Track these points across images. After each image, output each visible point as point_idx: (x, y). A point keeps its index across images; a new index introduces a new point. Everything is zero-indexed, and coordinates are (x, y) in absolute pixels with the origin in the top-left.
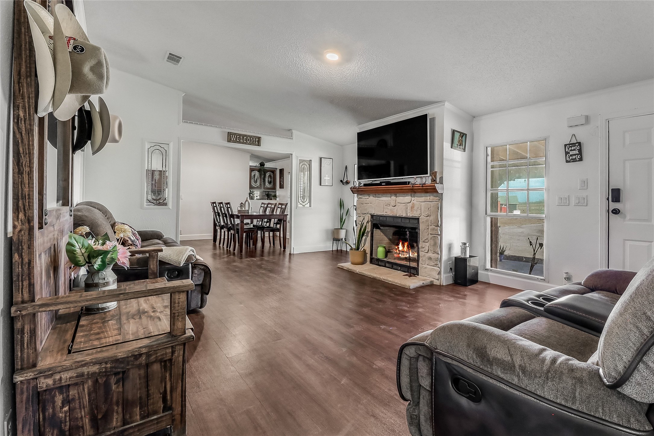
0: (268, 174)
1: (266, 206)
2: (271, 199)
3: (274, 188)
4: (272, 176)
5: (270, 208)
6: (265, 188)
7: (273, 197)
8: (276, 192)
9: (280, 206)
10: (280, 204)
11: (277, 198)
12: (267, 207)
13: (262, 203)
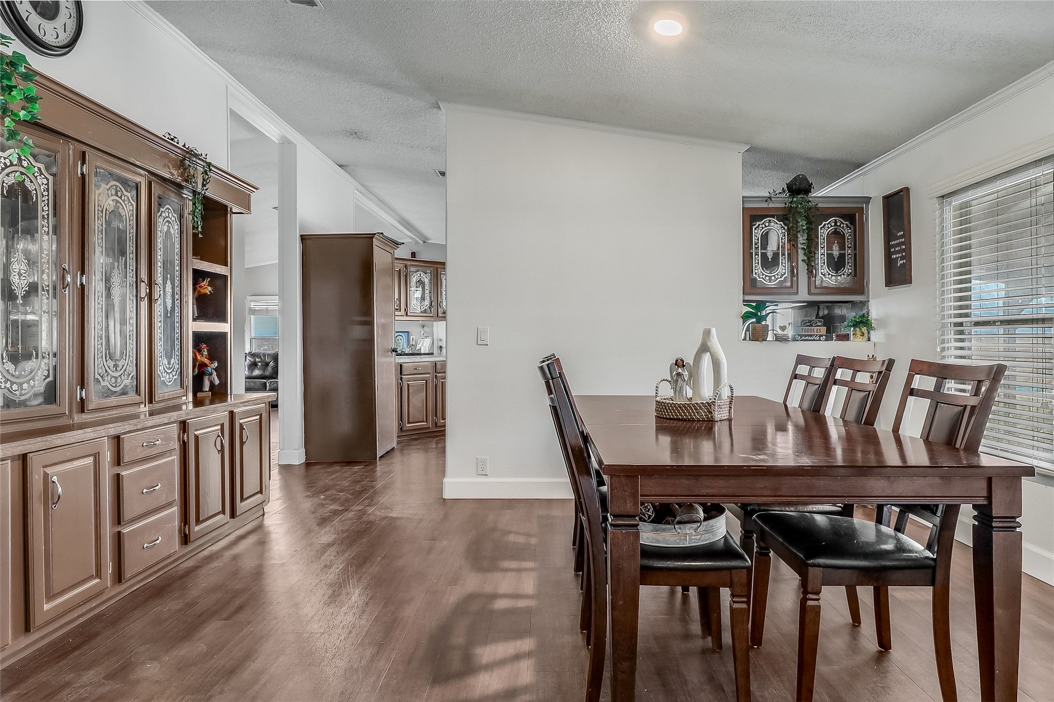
0: (824, 231)
1: (819, 373)
2: (845, 337)
3: (859, 285)
4: (847, 232)
5: (846, 389)
6: (813, 290)
7: (856, 324)
8: (864, 304)
9: (926, 383)
10: (918, 367)
11: (872, 332)
12: (829, 380)
13: (801, 360)
